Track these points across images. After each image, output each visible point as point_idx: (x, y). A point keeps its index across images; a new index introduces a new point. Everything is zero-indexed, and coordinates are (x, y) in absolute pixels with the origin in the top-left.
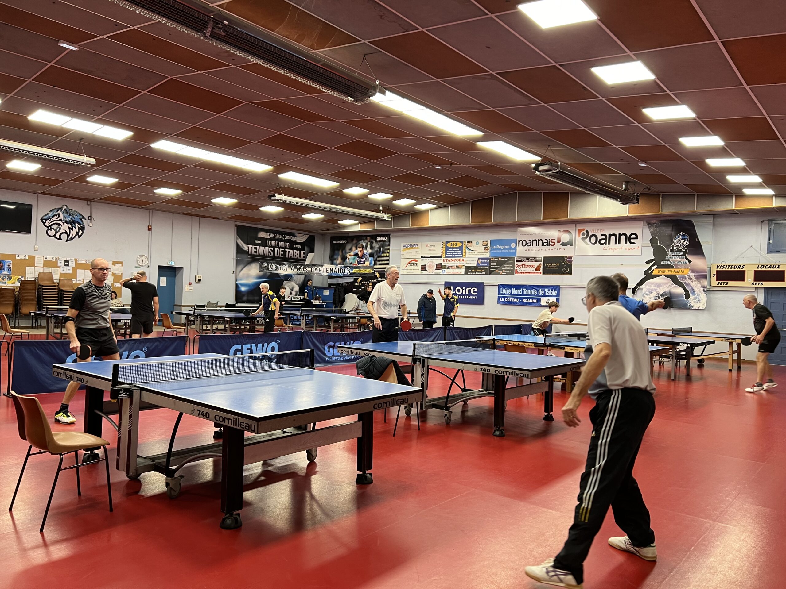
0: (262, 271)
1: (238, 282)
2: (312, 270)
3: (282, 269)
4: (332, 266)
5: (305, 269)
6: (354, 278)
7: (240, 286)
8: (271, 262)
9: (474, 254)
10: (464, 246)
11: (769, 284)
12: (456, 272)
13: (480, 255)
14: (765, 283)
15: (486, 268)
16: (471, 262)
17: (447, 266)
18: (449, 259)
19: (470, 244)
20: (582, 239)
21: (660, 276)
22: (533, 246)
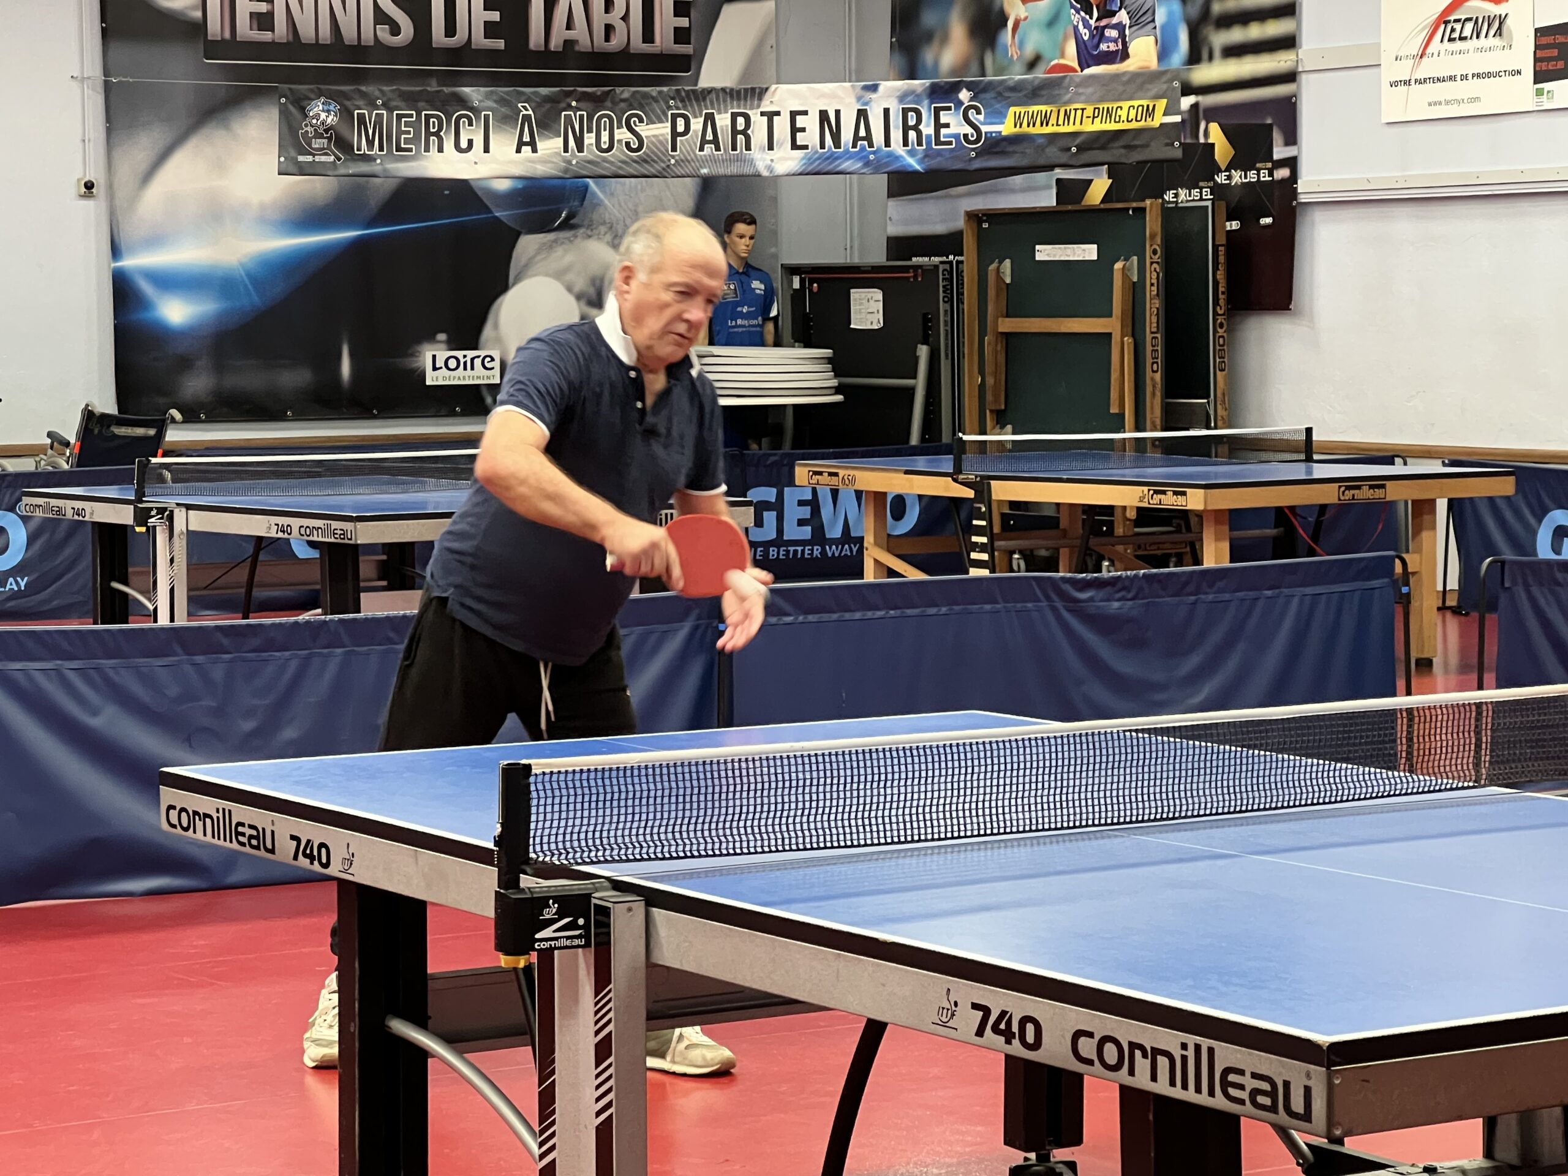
0: (302, 170)
1: (128, 262)
2: (675, 134)
3: (449, 144)
4: (833, 96)
5: (622, 134)
6: (1059, 181)
7: (147, 288)
8: (364, 95)
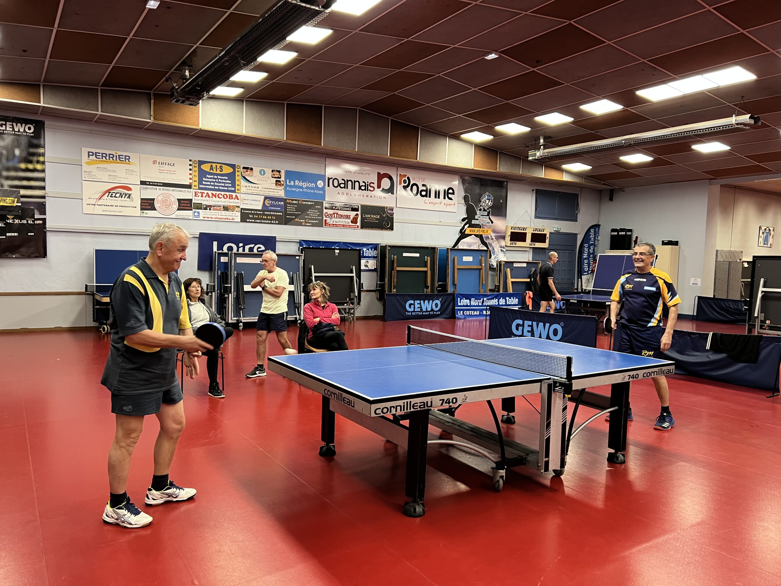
9: (256, 189)
10: (237, 173)
11: (538, 245)
12: (222, 217)
13: (269, 193)
14: (536, 243)
15: (280, 214)
16: (252, 202)
17: (204, 205)
18: (207, 193)
19: (249, 172)
20: (404, 187)
21: (471, 235)
22: (347, 188)
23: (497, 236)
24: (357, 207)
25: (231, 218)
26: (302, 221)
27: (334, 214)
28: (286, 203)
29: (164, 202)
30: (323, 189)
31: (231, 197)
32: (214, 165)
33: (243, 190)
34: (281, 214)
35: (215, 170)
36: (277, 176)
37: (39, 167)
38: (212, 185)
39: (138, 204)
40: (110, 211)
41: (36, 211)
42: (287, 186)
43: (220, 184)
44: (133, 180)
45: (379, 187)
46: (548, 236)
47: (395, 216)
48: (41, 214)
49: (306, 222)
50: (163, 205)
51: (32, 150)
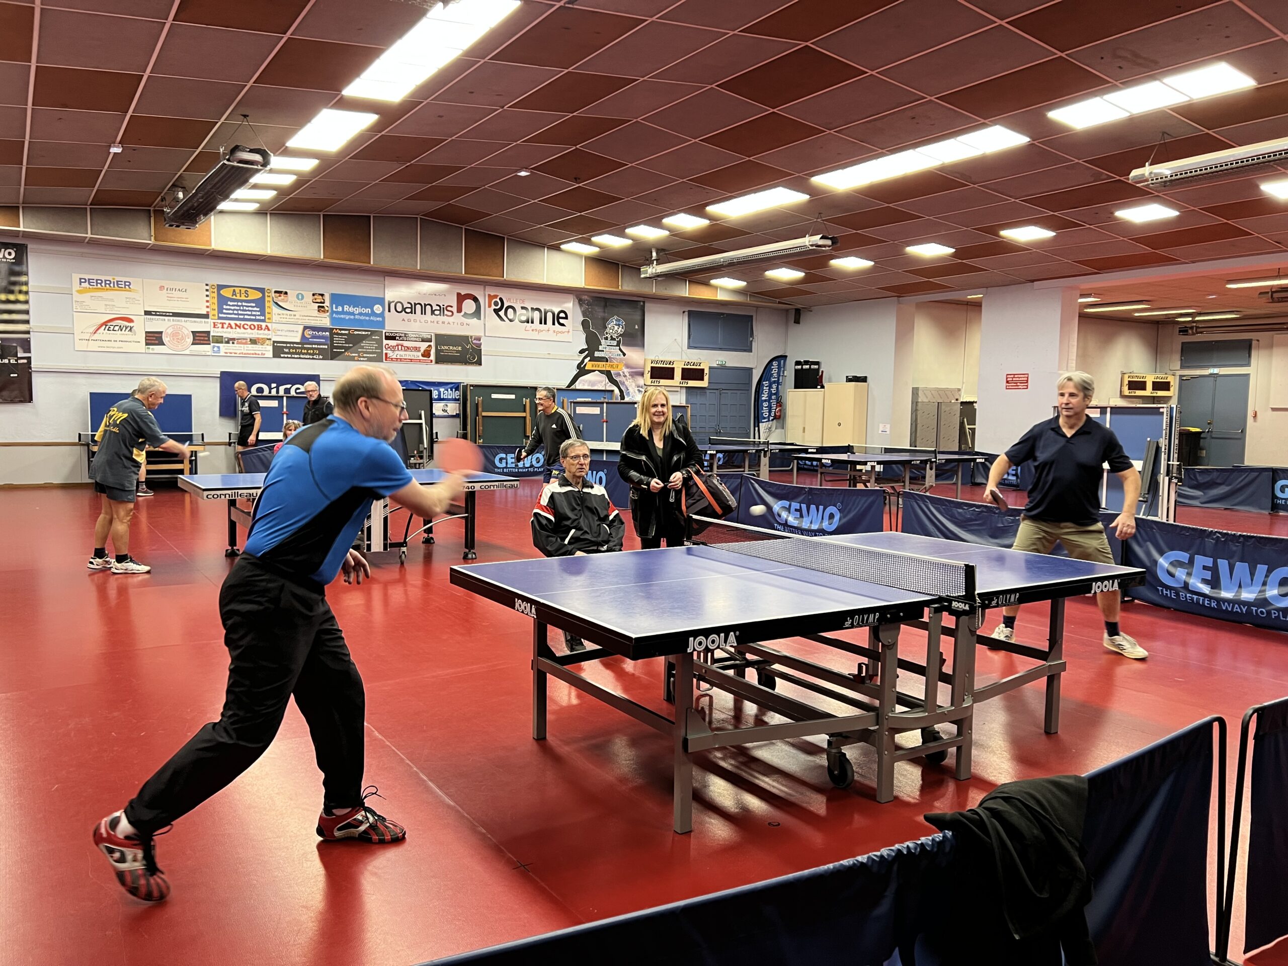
9: (292, 317)
10: (267, 299)
11: (692, 383)
12: (249, 352)
13: (309, 321)
14: (689, 381)
15: (324, 347)
16: (287, 333)
17: (225, 338)
18: (229, 324)
19: (282, 297)
20: (495, 310)
21: (594, 371)
22: (415, 313)
23: (632, 372)
24: (429, 337)
25: (260, 353)
26: (354, 355)
27: (398, 345)
28: (332, 334)
29: (175, 335)
30: (382, 315)
31: (260, 328)
32: (237, 290)
33: (275, 318)
34: (326, 347)
35: (238, 295)
36: (319, 301)
37: (21, 297)
38: (235, 314)
39: (142, 338)
40: (107, 347)
41: (19, 349)
42: (333, 312)
43: (245, 313)
44: (135, 310)
45: (459, 310)
46: (706, 371)
47: (482, 347)
48: (25, 352)
49: (359, 357)
50: (174, 339)
51: (13, 279)
